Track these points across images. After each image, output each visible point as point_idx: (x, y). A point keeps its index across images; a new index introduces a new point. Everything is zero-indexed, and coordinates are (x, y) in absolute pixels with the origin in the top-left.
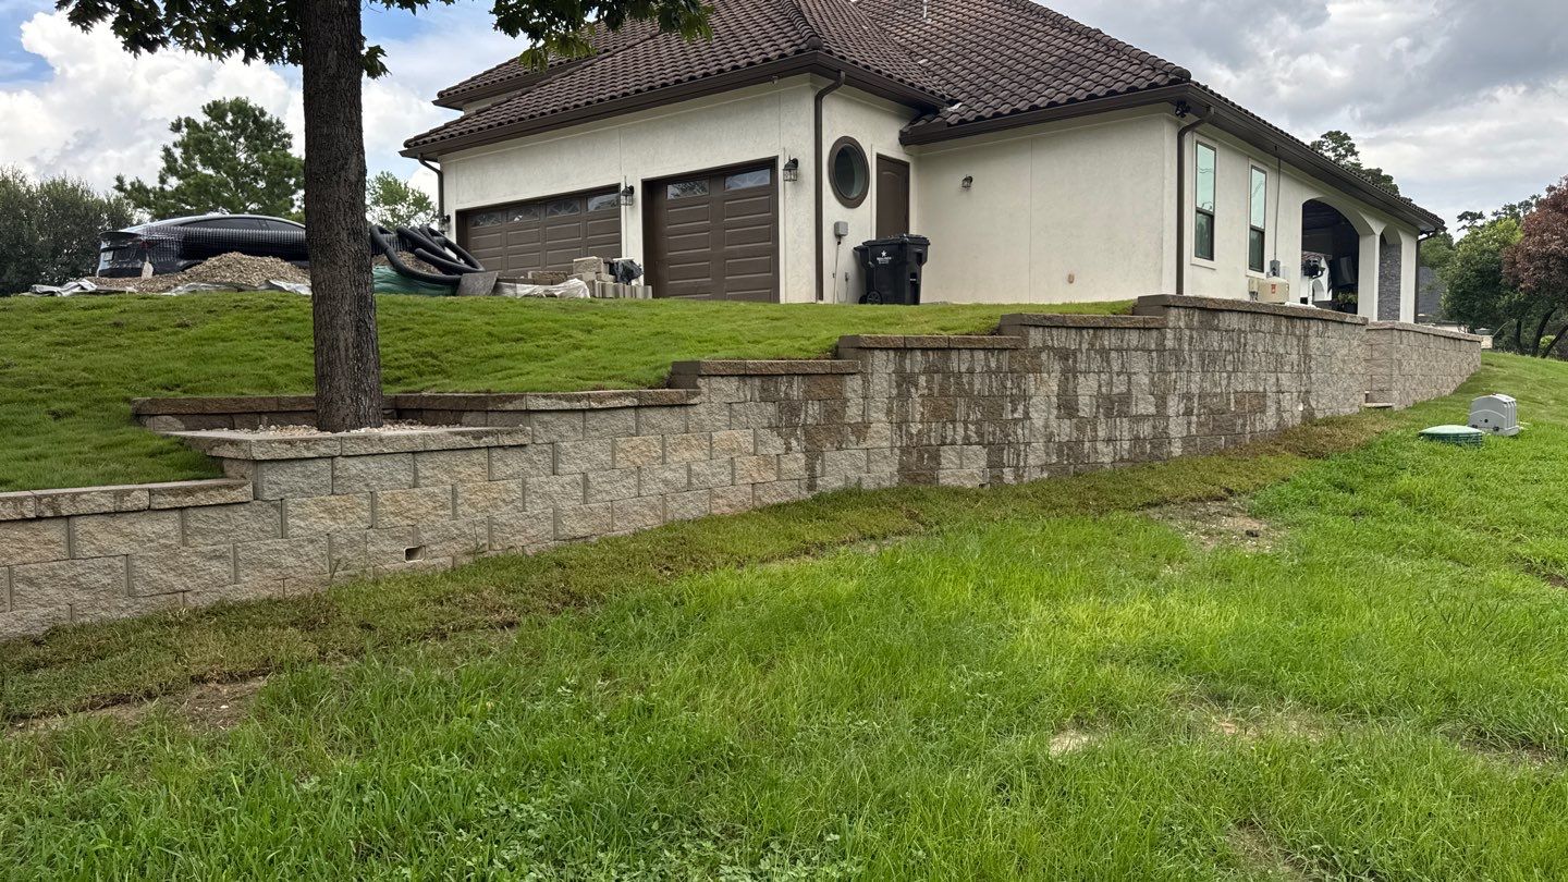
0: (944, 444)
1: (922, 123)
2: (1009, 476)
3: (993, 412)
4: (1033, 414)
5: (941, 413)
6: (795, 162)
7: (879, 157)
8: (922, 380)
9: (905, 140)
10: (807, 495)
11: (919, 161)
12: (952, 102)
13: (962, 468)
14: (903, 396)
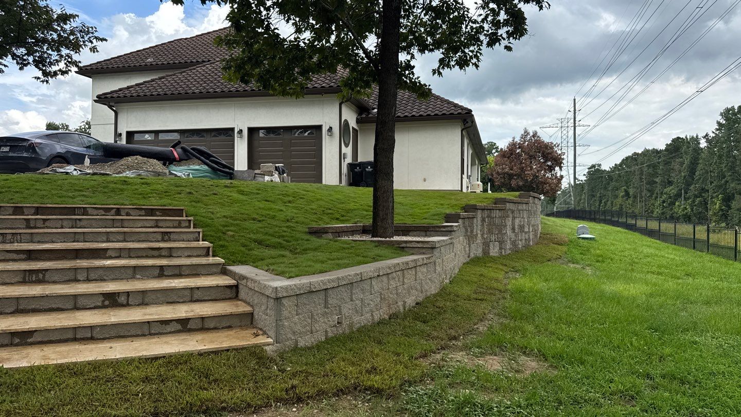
0: (490, 242)
1: (364, 116)
2: (503, 253)
3: (500, 231)
4: (507, 232)
5: (490, 232)
6: (331, 128)
7: (353, 128)
8: (487, 219)
9: (358, 122)
10: (468, 259)
11: (360, 129)
12: (374, 109)
13: (494, 251)
14: (483, 225)
